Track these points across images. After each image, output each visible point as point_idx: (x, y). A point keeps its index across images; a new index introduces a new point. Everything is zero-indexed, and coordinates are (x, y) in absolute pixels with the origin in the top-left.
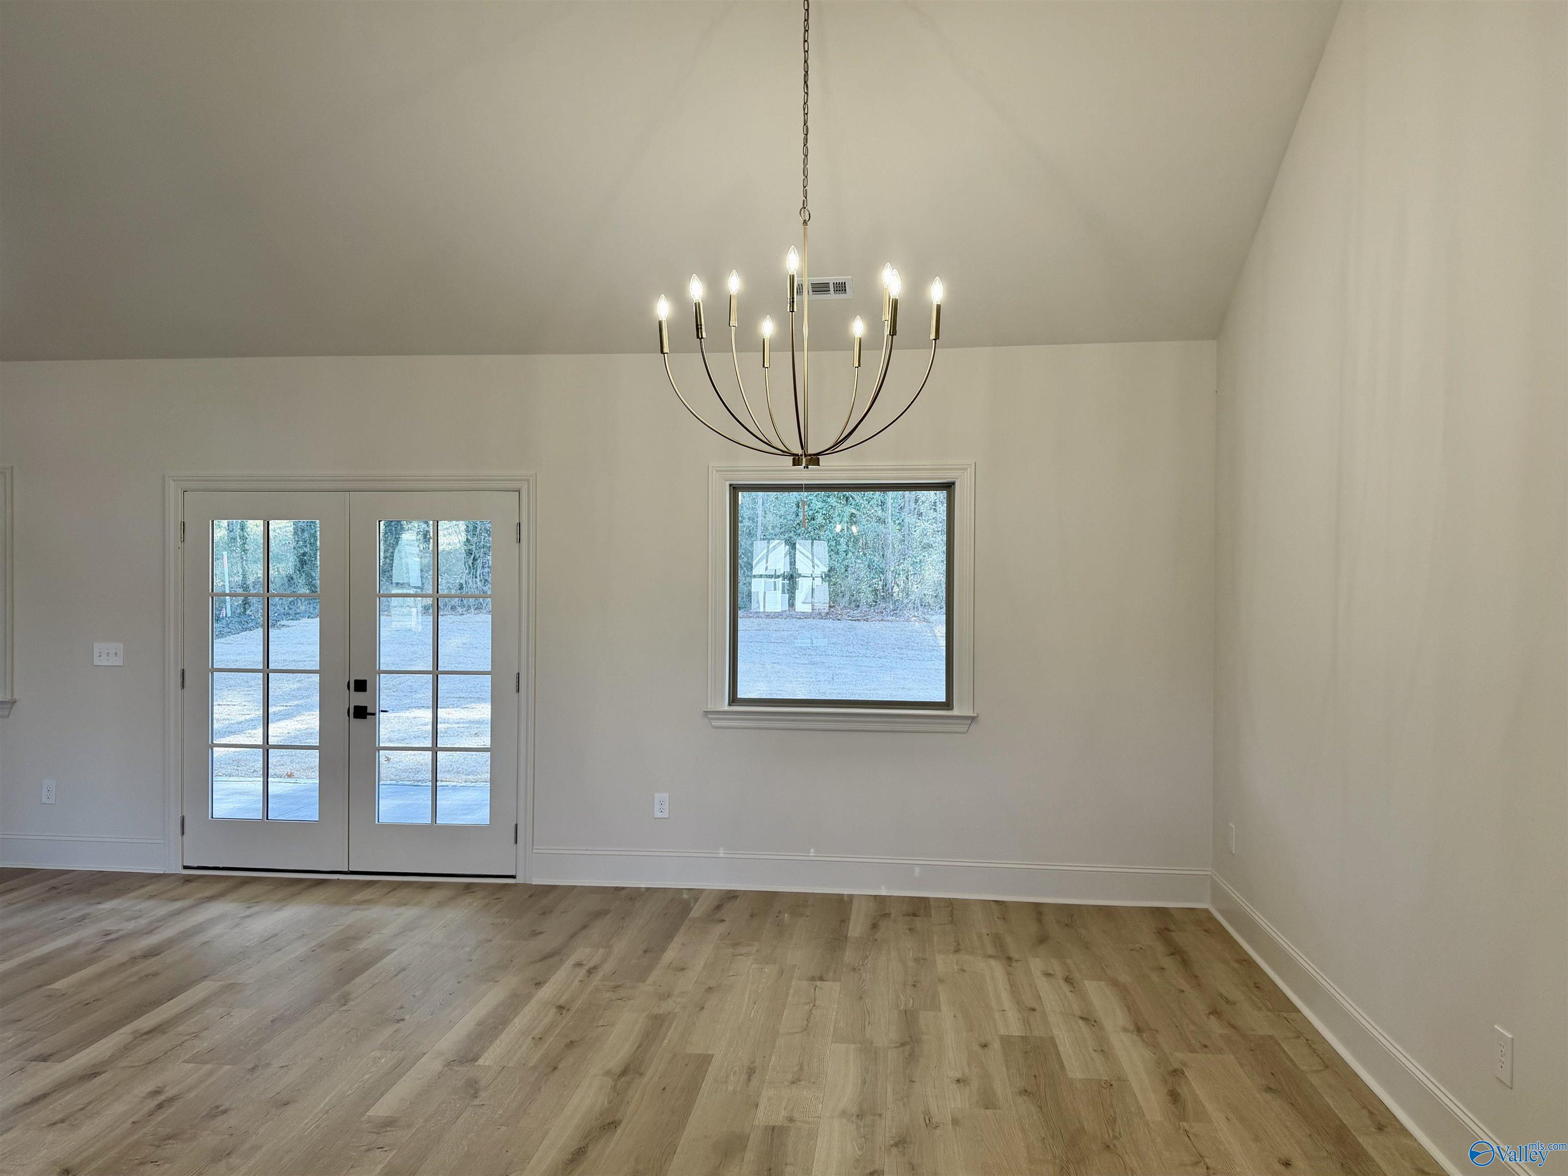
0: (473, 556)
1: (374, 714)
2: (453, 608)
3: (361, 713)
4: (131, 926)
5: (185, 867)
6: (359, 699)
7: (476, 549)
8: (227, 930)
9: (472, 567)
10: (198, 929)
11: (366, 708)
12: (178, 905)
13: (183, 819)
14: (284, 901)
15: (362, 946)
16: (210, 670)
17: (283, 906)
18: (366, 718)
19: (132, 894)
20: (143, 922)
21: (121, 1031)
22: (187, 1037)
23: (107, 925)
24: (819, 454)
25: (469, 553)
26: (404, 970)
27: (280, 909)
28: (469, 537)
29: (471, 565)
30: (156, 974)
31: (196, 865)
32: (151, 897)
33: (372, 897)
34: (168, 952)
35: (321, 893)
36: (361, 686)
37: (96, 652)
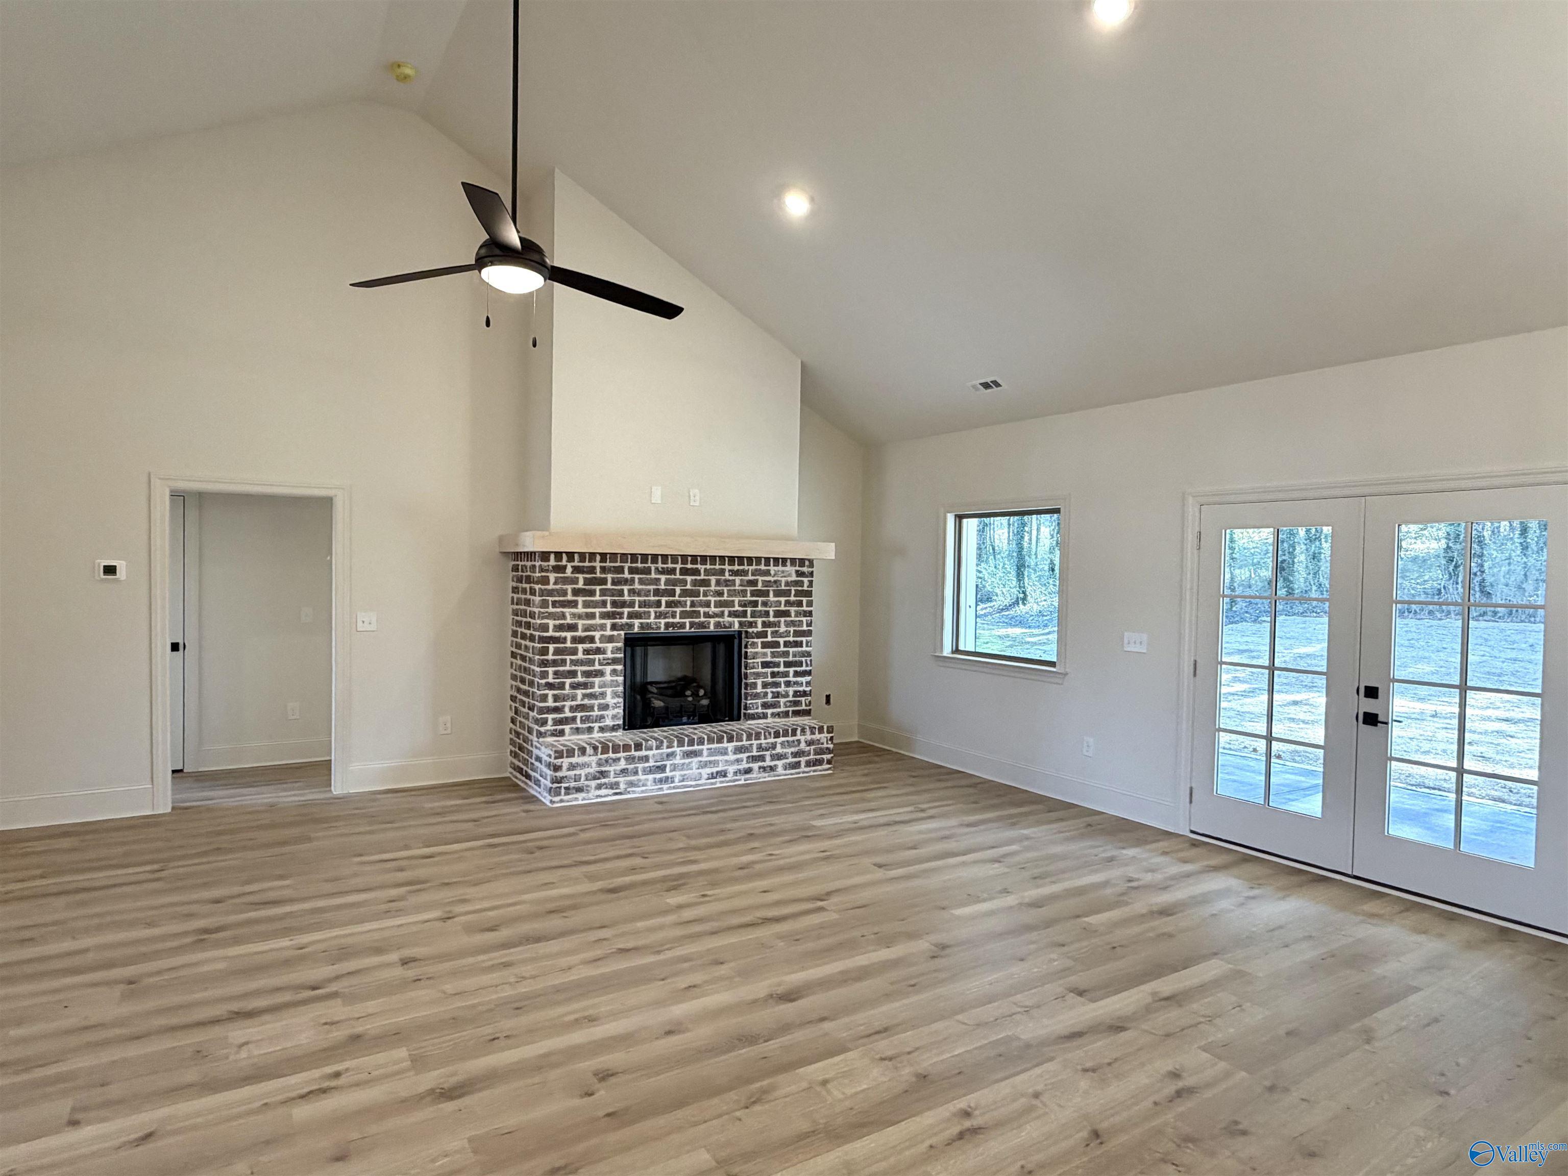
0: (1454, 563)
1: (1386, 723)
2: (1431, 613)
3: (1371, 719)
4: (1148, 878)
5: (1192, 832)
6: (1370, 706)
7: (1458, 555)
8: (1233, 907)
9: (1453, 574)
10: (1204, 899)
11: (1376, 715)
12: (1189, 867)
13: (1191, 789)
14: (1286, 891)
15: (1379, 971)
16: (1219, 663)
17: (1288, 896)
18: (1376, 725)
19: (1148, 847)
20: (1159, 876)
21: (1142, 987)
22: (1202, 1020)
23: (1131, 871)
25: (1451, 560)
26: (1436, 1020)
27: (1283, 898)
28: (1451, 545)
29: (1452, 571)
30: (1170, 936)
31: (1201, 832)
32: (1165, 853)
33: (1383, 912)
34: (1180, 915)
35: (1321, 890)
36: (1371, 692)
37: (1126, 641)
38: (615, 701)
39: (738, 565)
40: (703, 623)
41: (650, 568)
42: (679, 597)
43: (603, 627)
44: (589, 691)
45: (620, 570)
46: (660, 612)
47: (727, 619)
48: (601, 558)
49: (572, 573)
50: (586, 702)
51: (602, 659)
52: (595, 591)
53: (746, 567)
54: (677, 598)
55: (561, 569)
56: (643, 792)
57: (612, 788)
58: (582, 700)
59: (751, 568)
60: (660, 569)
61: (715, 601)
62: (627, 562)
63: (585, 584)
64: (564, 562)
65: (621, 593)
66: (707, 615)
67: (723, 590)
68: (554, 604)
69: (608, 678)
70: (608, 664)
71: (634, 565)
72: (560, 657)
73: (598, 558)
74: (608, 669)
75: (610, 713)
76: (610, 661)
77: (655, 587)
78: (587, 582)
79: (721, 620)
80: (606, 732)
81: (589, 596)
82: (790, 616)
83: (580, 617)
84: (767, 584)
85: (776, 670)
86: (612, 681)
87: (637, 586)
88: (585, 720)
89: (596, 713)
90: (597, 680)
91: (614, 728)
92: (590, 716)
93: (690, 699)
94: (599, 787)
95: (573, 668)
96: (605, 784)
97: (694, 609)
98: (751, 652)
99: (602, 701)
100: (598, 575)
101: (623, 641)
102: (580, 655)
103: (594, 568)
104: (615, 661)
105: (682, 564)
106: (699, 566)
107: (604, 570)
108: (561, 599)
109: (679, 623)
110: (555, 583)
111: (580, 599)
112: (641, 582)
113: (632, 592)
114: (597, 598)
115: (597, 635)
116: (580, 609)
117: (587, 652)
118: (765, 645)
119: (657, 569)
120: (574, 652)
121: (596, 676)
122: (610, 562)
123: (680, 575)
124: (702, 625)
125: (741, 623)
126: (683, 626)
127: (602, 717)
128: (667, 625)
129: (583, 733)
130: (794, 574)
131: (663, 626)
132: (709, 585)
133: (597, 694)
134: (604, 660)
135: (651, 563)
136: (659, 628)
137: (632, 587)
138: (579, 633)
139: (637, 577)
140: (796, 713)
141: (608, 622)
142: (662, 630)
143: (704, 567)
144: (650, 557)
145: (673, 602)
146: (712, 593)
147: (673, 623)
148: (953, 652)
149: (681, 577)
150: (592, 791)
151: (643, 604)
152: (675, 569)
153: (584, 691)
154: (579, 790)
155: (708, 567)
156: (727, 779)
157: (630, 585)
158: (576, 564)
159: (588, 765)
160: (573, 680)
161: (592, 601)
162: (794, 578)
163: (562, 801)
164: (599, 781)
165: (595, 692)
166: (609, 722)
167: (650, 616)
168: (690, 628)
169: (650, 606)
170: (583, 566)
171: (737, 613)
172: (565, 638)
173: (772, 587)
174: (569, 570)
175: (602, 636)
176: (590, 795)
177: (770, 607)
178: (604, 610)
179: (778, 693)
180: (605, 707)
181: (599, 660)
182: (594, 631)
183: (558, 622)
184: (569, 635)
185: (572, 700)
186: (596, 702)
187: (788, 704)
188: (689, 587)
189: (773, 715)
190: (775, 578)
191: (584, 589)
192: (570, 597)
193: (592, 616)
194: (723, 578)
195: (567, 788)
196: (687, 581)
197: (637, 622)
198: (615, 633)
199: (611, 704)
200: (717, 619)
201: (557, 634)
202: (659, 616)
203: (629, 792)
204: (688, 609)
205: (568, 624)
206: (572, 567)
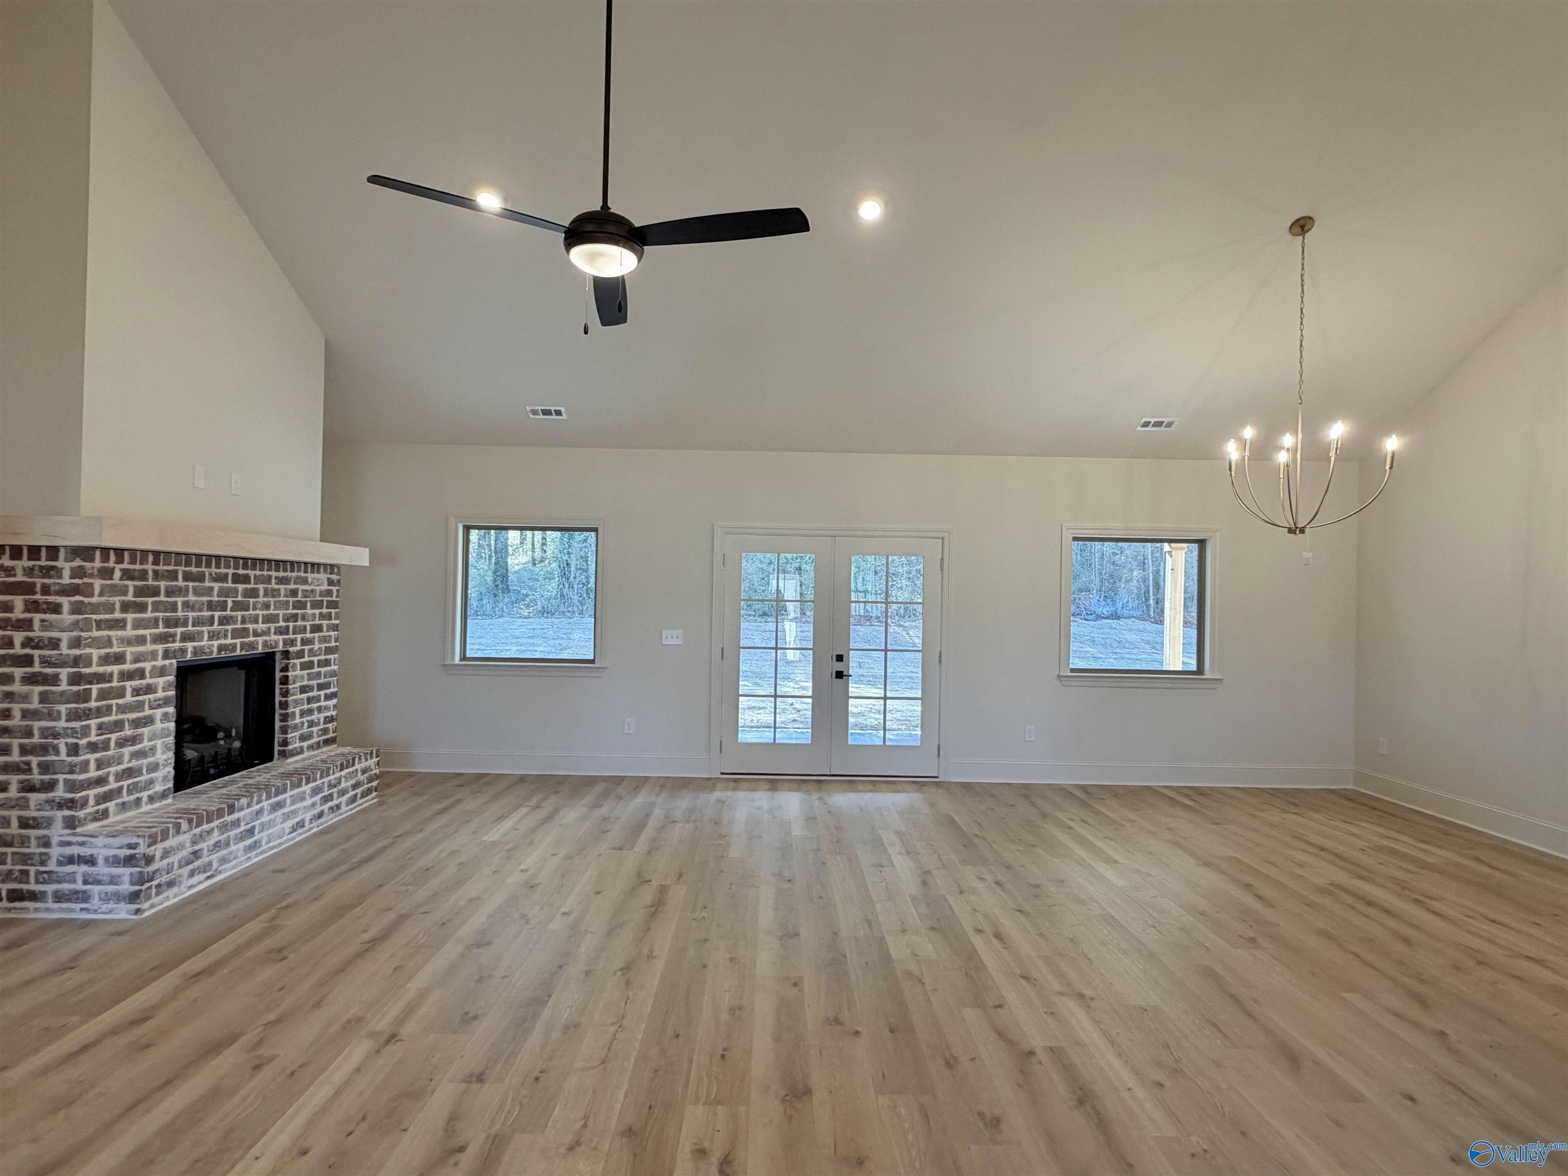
1: (847, 676)
3: (840, 675)
5: (722, 774)
6: (839, 667)
11: (842, 672)
13: (721, 743)
16: (738, 648)
18: (842, 678)
24: (1304, 527)
31: (729, 772)
36: (840, 658)
37: (664, 636)
38: (165, 757)
39: (283, 572)
40: (253, 643)
41: (203, 574)
42: (231, 611)
43: (153, 655)
44: (137, 747)
45: (173, 576)
46: (213, 632)
47: (274, 637)
48: (154, 559)
49: (121, 579)
50: (134, 763)
51: (152, 700)
52: (146, 604)
53: (289, 574)
54: (228, 612)
55: (107, 573)
56: (234, 867)
57: (205, 872)
58: (130, 761)
59: (294, 574)
60: (214, 575)
61: (263, 615)
62: (181, 566)
63: (135, 596)
64: (111, 564)
65: (174, 608)
66: (256, 634)
67: (270, 601)
68: (99, 625)
69: (158, 725)
70: (160, 706)
71: (188, 569)
72: (104, 703)
73: (151, 558)
74: (159, 713)
75: (159, 774)
76: (161, 702)
77: (209, 599)
78: (140, 592)
79: (268, 638)
80: (155, 801)
81: (140, 613)
82: (322, 631)
83: (129, 642)
84: (306, 593)
85: (311, 694)
86: (163, 729)
87: (191, 598)
88: (132, 790)
89: (145, 777)
90: (146, 731)
91: (164, 795)
92: (138, 782)
93: (222, 742)
94: (192, 874)
95: (121, 717)
96: (198, 868)
97: (245, 626)
98: (292, 675)
99: (151, 759)
100: (150, 582)
101: (175, 673)
102: (129, 698)
103: (145, 572)
104: (166, 702)
105: (234, 569)
106: (249, 572)
107: (156, 574)
108: (108, 616)
109: (231, 644)
110: (101, 594)
111: (130, 617)
112: (196, 592)
113: (187, 606)
114: (149, 614)
115: (147, 666)
116: (129, 632)
117: (137, 692)
118: (304, 666)
119: (210, 574)
120: (121, 693)
121: (145, 725)
122: (164, 565)
123: (233, 583)
124: (252, 646)
125: (285, 642)
126: (234, 648)
127: (151, 782)
128: (221, 648)
129: (130, 809)
130: (326, 583)
131: (215, 650)
132: (257, 596)
133: (147, 749)
134: (155, 701)
135: (205, 567)
136: (211, 652)
137: (185, 599)
138: (127, 667)
139: (191, 584)
140: (327, 742)
141: (160, 648)
142: (214, 656)
143: (253, 572)
144: (204, 558)
145: (225, 617)
146: (260, 606)
147: (226, 644)
148: (461, 660)
149: (234, 585)
150: (185, 882)
151: (197, 622)
152: (227, 575)
153: (131, 749)
154: (171, 884)
155: (258, 573)
156: (305, 829)
157: (184, 597)
158: (125, 565)
159: (181, 847)
160: (119, 734)
161: (143, 619)
162: (325, 587)
163: (152, 906)
164: (191, 867)
165: (145, 747)
166: (158, 788)
167: (203, 637)
168: (241, 650)
169: (203, 624)
170: (134, 570)
171: (282, 630)
172: (111, 675)
173: (309, 597)
174: (117, 574)
175: (154, 667)
176: (183, 887)
177: (308, 621)
178: (156, 631)
179: (312, 721)
180: (154, 767)
181: (150, 702)
182: (145, 661)
183: (103, 651)
184: (115, 669)
185: (118, 764)
186: (144, 762)
187: (320, 733)
188: (240, 598)
189: (311, 747)
190: (312, 587)
191: (135, 602)
192: (118, 615)
193: (141, 640)
194: (270, 586)
195: (158, 886)
196: (238, 591)
197: (190, 646)
198: (167, 662)
199: (161, 762)
200: (264, 638)
201: (101, 669)
202: (213, 636)
203: (220, 872)
204: (239, 626)
205: (115, 653)
206: (121, 570)
